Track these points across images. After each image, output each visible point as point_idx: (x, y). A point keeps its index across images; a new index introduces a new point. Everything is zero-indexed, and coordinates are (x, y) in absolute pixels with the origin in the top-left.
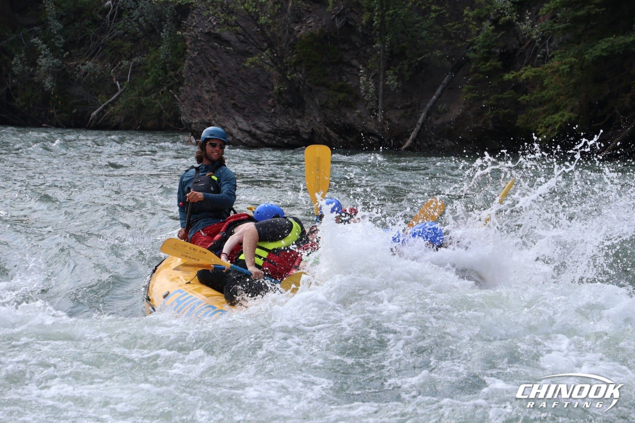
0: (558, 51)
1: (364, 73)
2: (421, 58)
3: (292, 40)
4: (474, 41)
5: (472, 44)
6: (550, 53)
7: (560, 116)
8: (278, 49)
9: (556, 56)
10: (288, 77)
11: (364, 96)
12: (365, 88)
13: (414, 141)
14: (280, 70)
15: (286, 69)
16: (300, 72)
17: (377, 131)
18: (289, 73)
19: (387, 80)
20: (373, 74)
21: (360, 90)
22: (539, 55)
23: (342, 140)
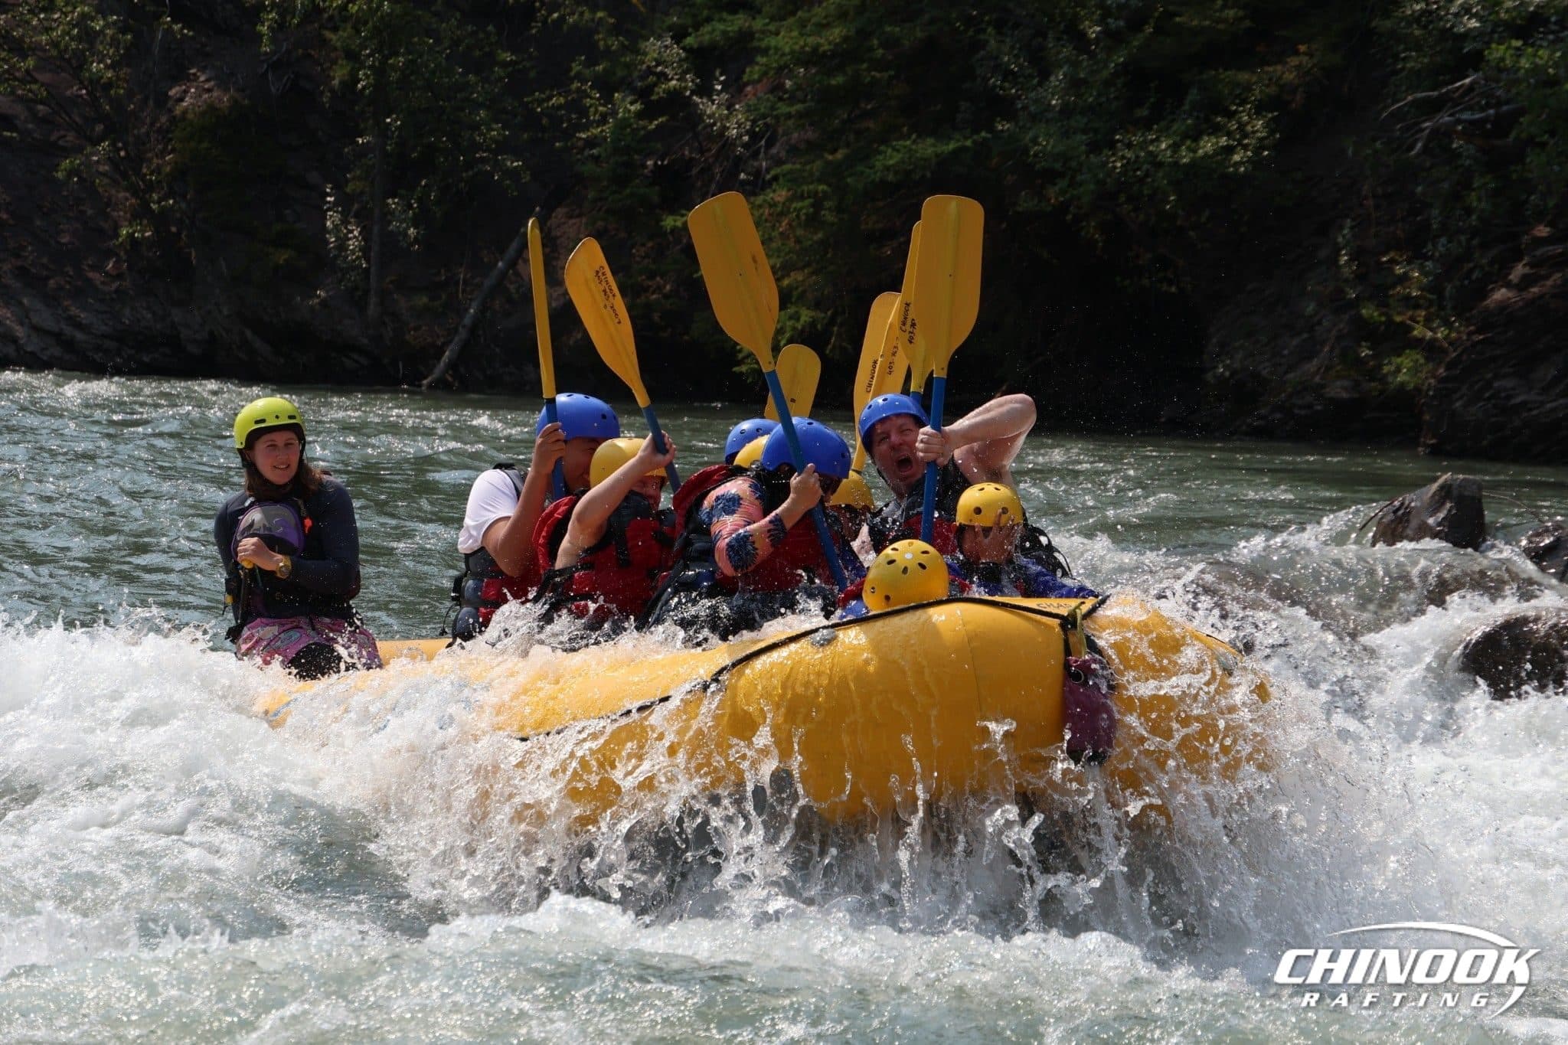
0: (787, 167)
1: (336, 204)
2: (470, 173)
3: (164, 119)
4: (596, 137)
5: (591, 143)
6: (768, 170)
7: (791, 318)
8: (131, 139)
9: (781, 180)
10: (154, 206)
11: (336, 257)
12: (338, 238)
13: (452, 366)
14: (134, 191)
15: (151, 187)
16: (184, 197)
17: (365, 341)
18: (155, 196)
19: (390, 222)
20: (356, 206)
21: (328, 243)
22: (742, 176)
23: (282, 361)
